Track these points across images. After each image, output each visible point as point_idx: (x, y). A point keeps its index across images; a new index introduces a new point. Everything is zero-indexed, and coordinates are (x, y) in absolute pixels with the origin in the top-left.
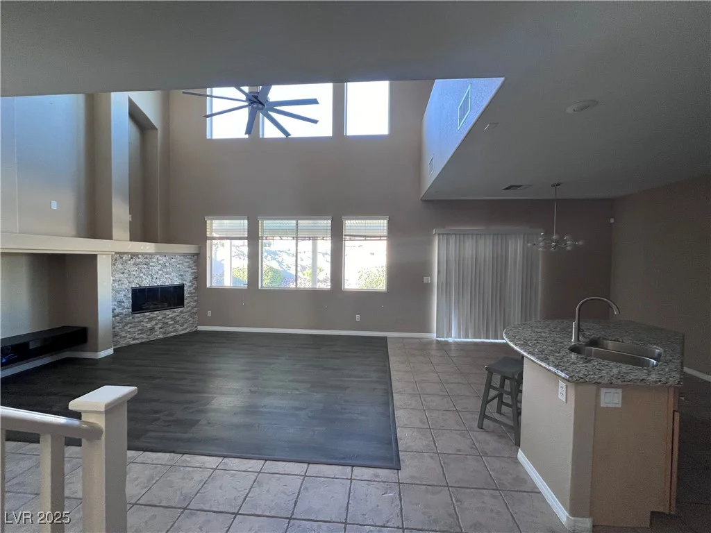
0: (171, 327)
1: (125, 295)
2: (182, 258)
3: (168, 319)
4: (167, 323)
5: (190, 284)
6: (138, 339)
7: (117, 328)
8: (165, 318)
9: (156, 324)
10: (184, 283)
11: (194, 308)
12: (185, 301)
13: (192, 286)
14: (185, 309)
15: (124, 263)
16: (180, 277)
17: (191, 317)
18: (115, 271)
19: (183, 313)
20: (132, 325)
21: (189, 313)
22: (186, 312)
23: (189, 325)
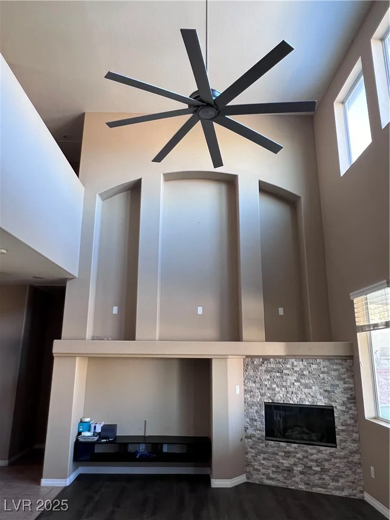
0: (317, 477)
1: (257, 412)
2: (327, 363)
3: (312, 461)
4: (310, 468)
5: (344, 408)
6: (272, 479)
7: (249, 456)
8: (307, 457)
9: (295, 464)
10: (334, 404)
11: (353, 453)
12: (337, 437)
13: (348, 412)
14: (338, 451)
15: (256, 369)
16: (326, 394)
17: (351, 469)
18: (247, 379)
19: (336, 458)
20: (265, 456)
21: (346, 460)
22: (341, 458)
23: (348, 484)
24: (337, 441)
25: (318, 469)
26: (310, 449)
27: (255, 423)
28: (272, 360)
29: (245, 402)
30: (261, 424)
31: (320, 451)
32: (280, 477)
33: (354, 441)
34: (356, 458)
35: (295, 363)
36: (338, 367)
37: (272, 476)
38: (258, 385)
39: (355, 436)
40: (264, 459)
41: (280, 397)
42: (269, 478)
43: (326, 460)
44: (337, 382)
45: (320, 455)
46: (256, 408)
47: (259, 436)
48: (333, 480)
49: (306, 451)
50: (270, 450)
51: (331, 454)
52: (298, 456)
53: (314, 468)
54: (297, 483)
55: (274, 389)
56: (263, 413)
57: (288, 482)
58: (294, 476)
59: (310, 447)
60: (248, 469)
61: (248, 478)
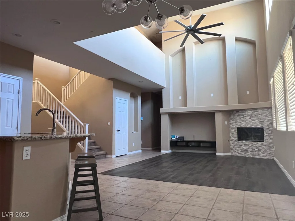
1: (234, 131)
2: (261, 111)
3: (255, 147)
5: (267, 127)
6: (240, 154)
8: (253, 146)
10: (264, 126)
19: (263, 145)
21: (267, 146)
25: (257, 150)
27: (234, 135)
28: (240, 111)
29: (230, 128)
30: (236, 135)
31: (258, 143)
33: (271, 139)
36: (266, 112)
38: (235, 121)
41: (243, 125)
43: (260, 146)
44: (265, 118)
45: (258, 145)
47: (235, 139)
50: (239, 144)
51: (262, 144)
53: (255, 150)
55: (241, 122)
56: (237, 131)
58: (248, 153)
59: (254, 142)
60: (231, 151)
61: (231, 154)
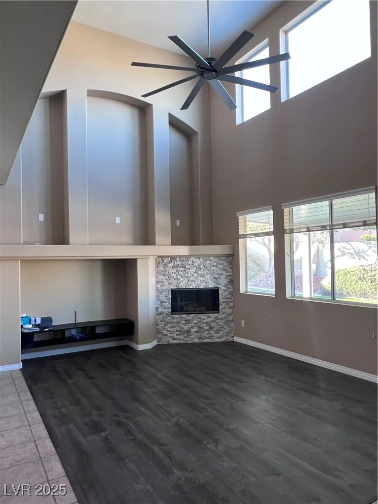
0: (206, 333)
1: (165, 296)
2: (216, 260)
3: (203, 323)
4: (202, 328)
5: (225, 288)
6: (176, 339)
7: (160, 327)
8: (200, 322)
9: (192, 327)
10: (219, 286)
11: (229, 315)
12: (220, 306)
13: (227, 290)
14: (220, 315)
15: (165, 265)
16: (215, 280)
17: (227, 324)
18: (158, 273)
19: (218, 319)
20: (171, 325)
21: (224, 320)
22: (222, 319)
23: (225, 334)
24: (220, 309)
25: (207, 328)
26: (202, 316)
27: (164, 304)
28: (178, 259)
29: (157, 290)
30: (168, 304)
31: (209, 317)
32: (181, 337)
33: (230, 308)
34: (231, 317)
35: (195, 261)
36: (223, 262)
37: (176, 337)
38: (167, 277)
39: (231, 304)
40: (171, 327)
41: (183, 284)
42: (174, 339)
43: (213, 322)
44: (222, 272)
45: (209, 319)
46: (165, 293)
47: (167, 312)
48: (216, 333)
49: (200, 318)
50: (175, 321)
51: (216, 318)
52: (194, 321)
53: (204, 328)
54: (193, 339)
55: (178, 280)
56: (170, 296)
57: (187, 339)
58: (192, 335)
59: (203, 315)
60: (158, 336)
61: (158, 342)
